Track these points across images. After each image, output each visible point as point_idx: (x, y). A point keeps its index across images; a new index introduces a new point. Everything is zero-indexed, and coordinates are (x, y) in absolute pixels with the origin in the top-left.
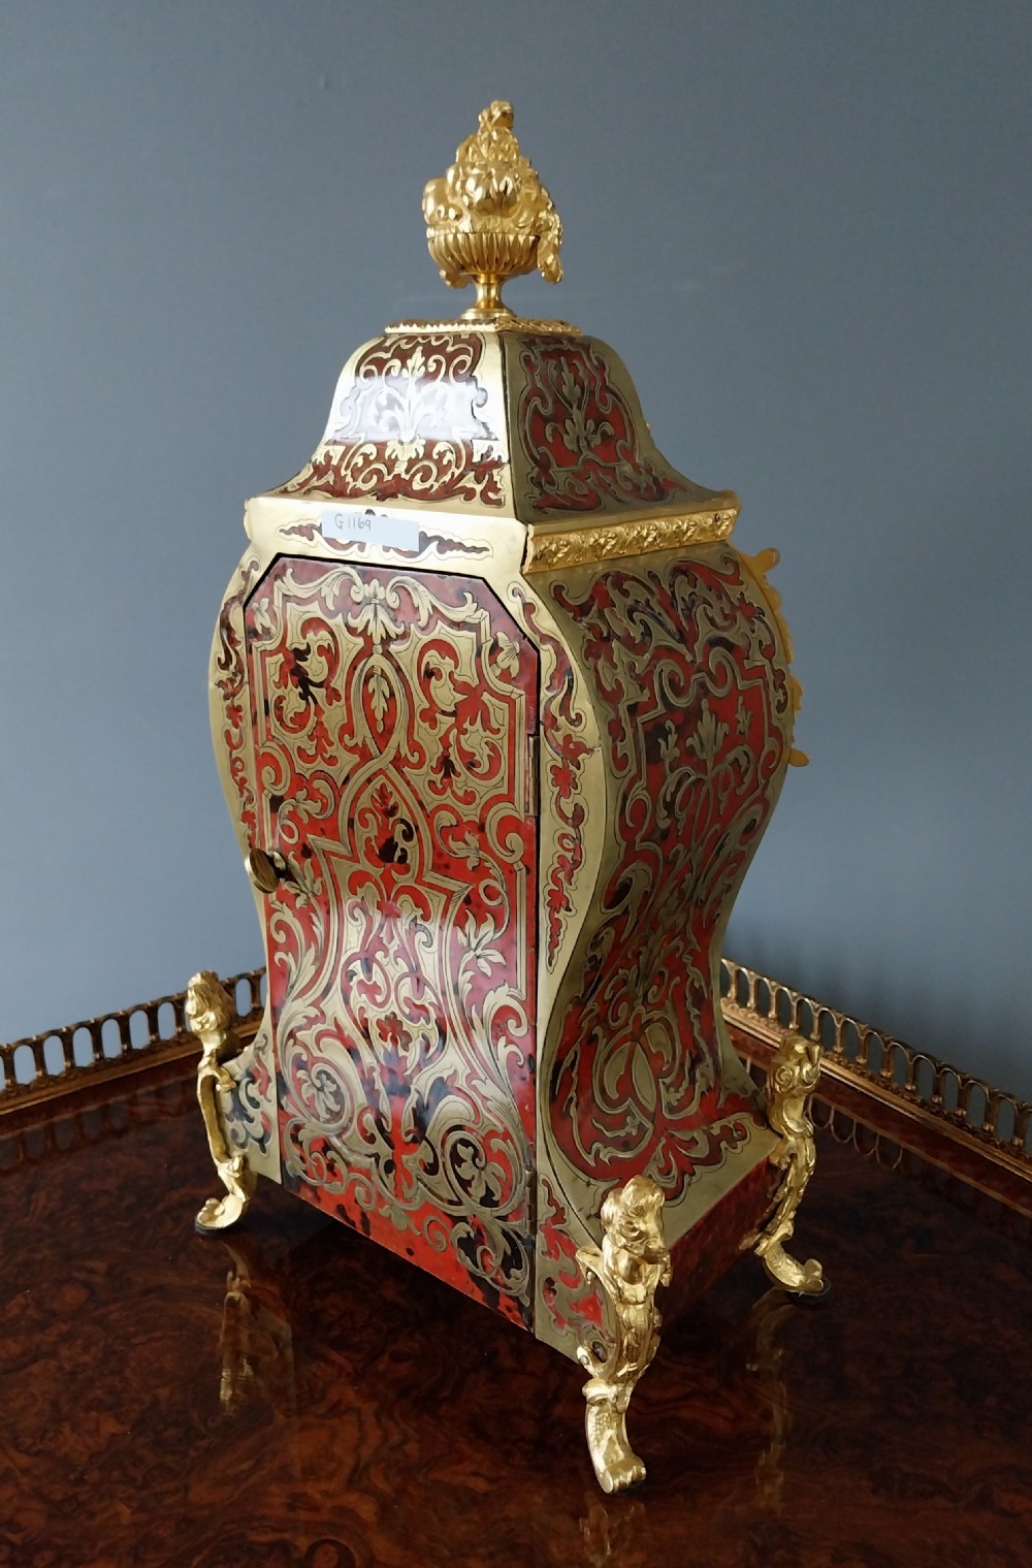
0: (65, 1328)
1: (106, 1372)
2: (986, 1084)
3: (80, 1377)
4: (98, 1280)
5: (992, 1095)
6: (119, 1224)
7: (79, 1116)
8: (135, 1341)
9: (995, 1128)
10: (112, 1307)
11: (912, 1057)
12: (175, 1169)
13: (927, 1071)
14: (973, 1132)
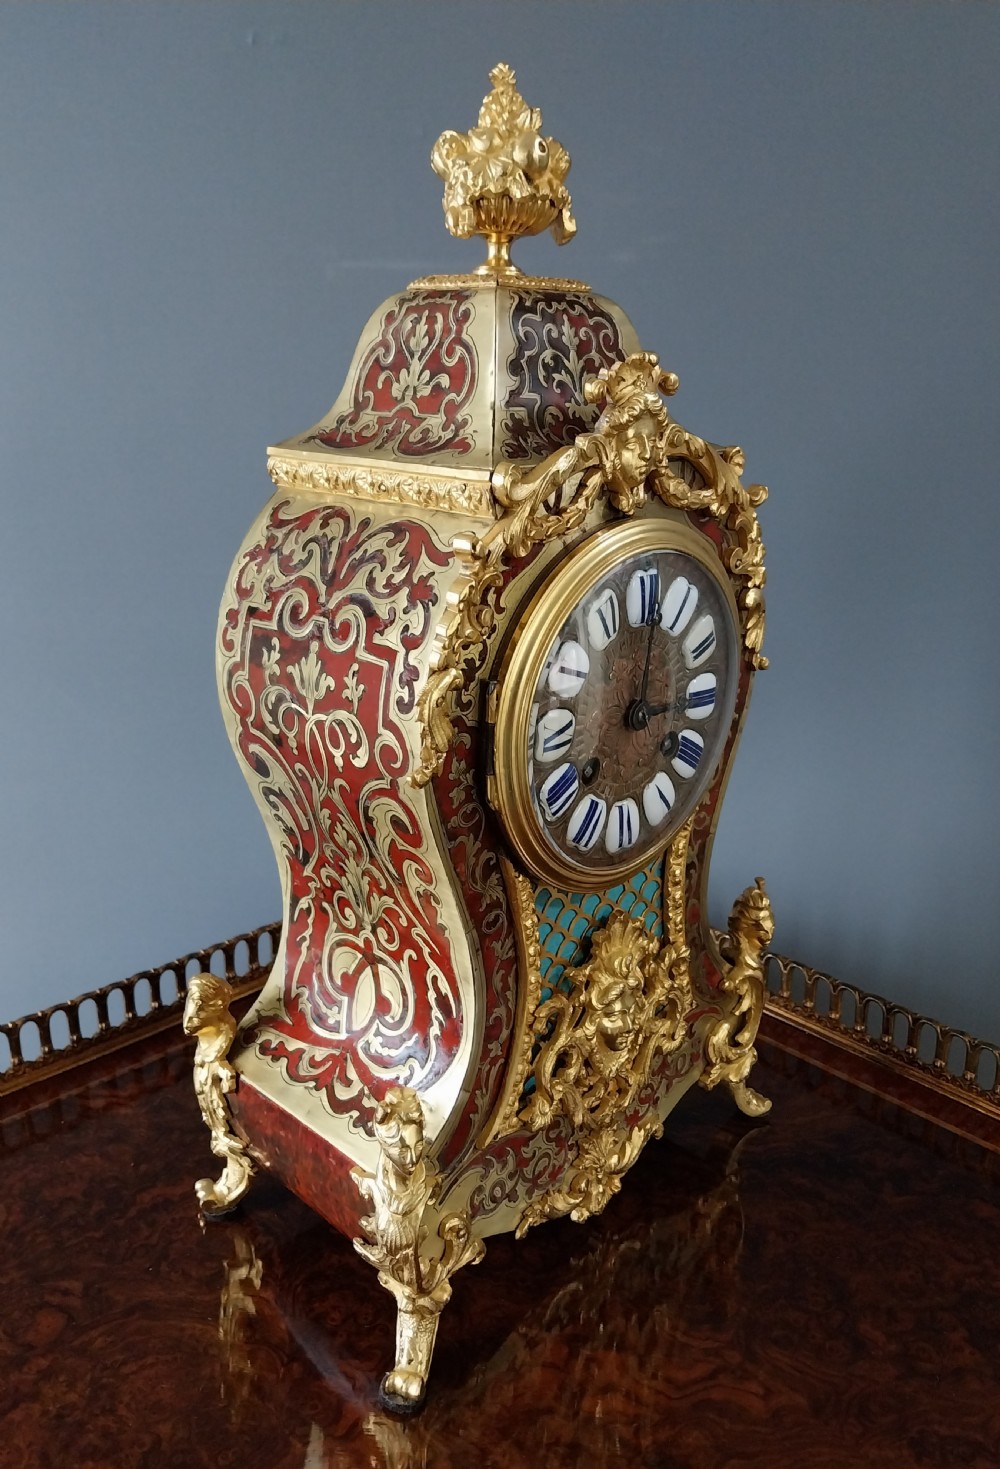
0: (44, 1363)
1: (98, 1412)
2: (937, 1023)
3: (69, 1420)
4: (75, 1302)
5: (944, 1033)
6: (89, 1235)
7: (29, 1116)
8: (125, 1370)
9: (946, 1064)
10: (94, 1333)
11: (861, 999)
12: (143, 1167)
13: (876, 1011)
14: (924, 1068)
